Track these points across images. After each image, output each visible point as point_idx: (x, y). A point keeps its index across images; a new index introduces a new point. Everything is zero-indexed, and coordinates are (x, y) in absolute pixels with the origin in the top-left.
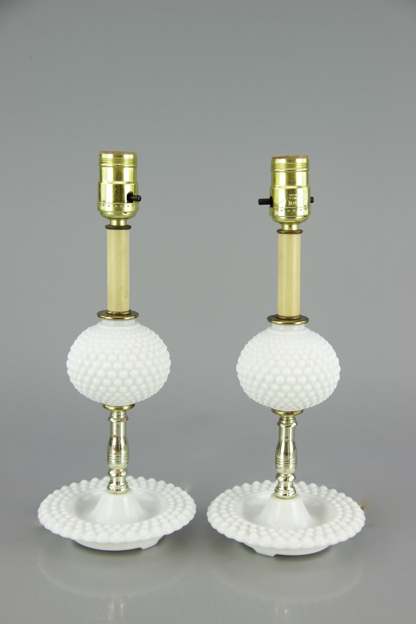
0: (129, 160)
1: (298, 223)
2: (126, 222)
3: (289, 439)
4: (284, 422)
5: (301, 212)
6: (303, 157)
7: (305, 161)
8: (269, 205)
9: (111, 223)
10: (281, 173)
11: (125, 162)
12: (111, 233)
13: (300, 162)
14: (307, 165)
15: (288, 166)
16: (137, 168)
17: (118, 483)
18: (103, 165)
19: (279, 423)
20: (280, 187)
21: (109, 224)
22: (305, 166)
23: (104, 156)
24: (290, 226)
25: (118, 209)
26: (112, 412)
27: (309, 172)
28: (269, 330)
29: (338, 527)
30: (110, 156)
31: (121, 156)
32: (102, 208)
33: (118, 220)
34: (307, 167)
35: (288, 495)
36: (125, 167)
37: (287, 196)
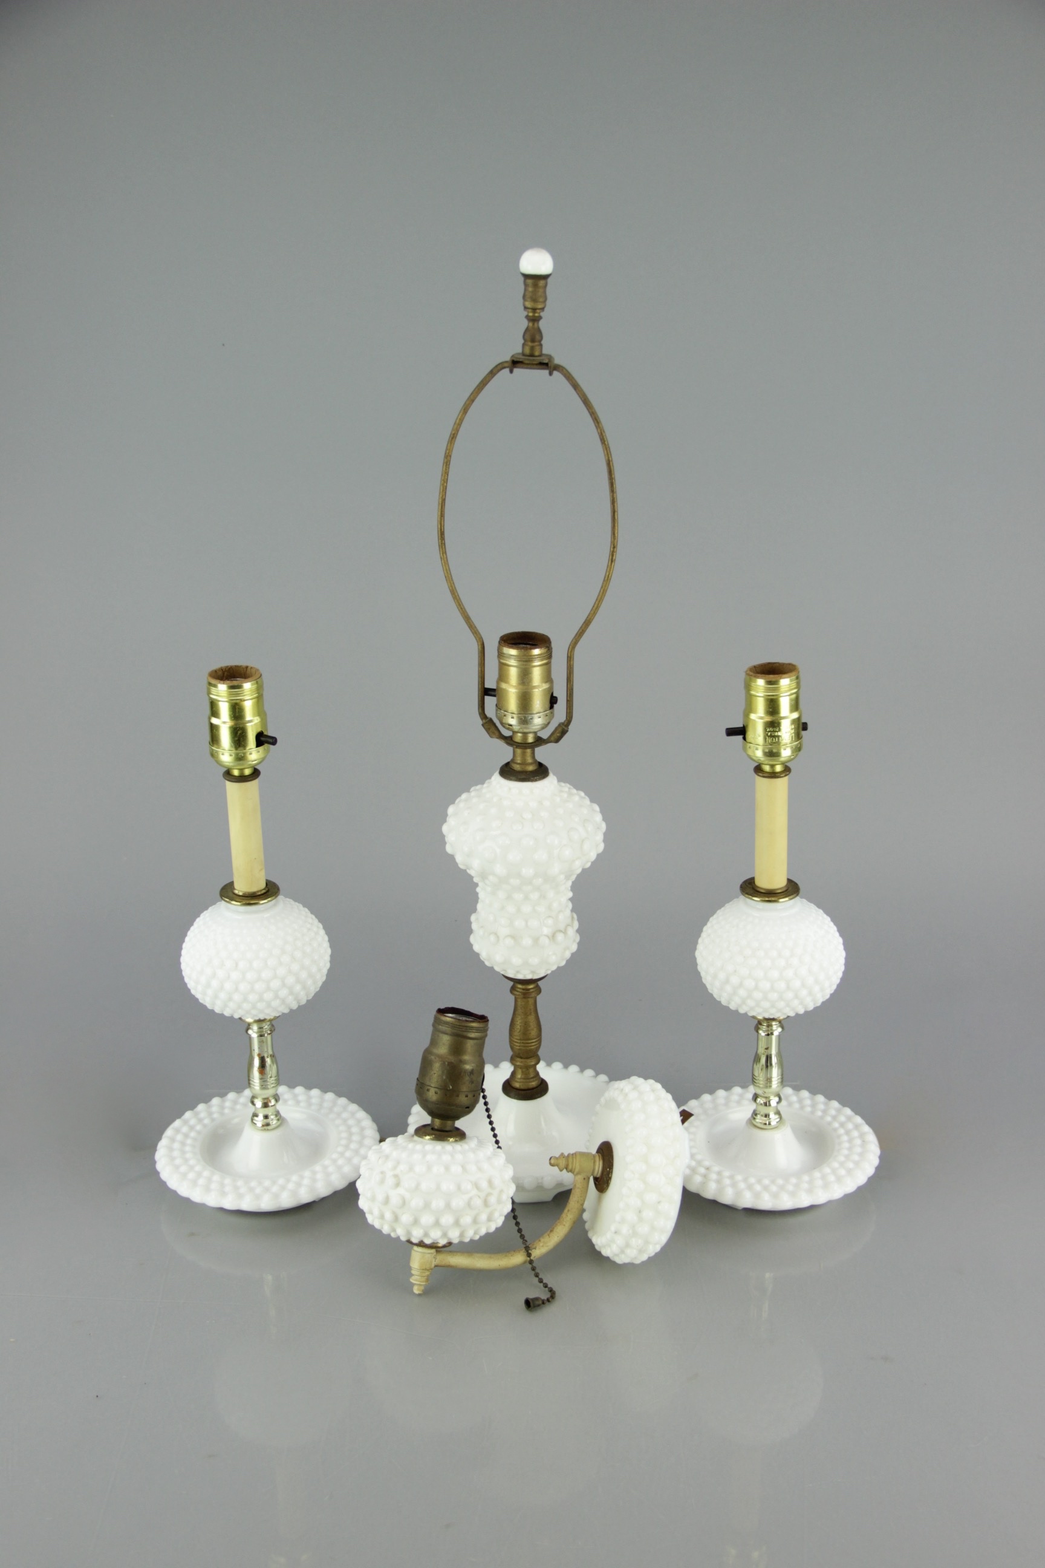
0: (251, 690)
1: (784, 763)
2: (252, 771)
3: (771, 1051)
4: (764, 1029)
5: (786, 753)
7: (793, 680)
8: (742, 739)
9: (230, 772)
10: (759, 698)
11: (245, 694)
12: (232, 787)
13: (786, 683)
14: (797, 685)
15: (769, 690)
16: (264, 699)
17: (265, 1117)
19: (757, 1029)
20: (756, 716)
22: (795, 686)
24: (772, 767)
25: (241, 757)
26: (250, 1024)
27: (800, 693)
29: (842, 1172)
30: (224, 688)
31: (239, 686)
32: (217, 758)
33: (242, 769)
35: (770, 1124)
36: (244, 700)
37: (765, 730)
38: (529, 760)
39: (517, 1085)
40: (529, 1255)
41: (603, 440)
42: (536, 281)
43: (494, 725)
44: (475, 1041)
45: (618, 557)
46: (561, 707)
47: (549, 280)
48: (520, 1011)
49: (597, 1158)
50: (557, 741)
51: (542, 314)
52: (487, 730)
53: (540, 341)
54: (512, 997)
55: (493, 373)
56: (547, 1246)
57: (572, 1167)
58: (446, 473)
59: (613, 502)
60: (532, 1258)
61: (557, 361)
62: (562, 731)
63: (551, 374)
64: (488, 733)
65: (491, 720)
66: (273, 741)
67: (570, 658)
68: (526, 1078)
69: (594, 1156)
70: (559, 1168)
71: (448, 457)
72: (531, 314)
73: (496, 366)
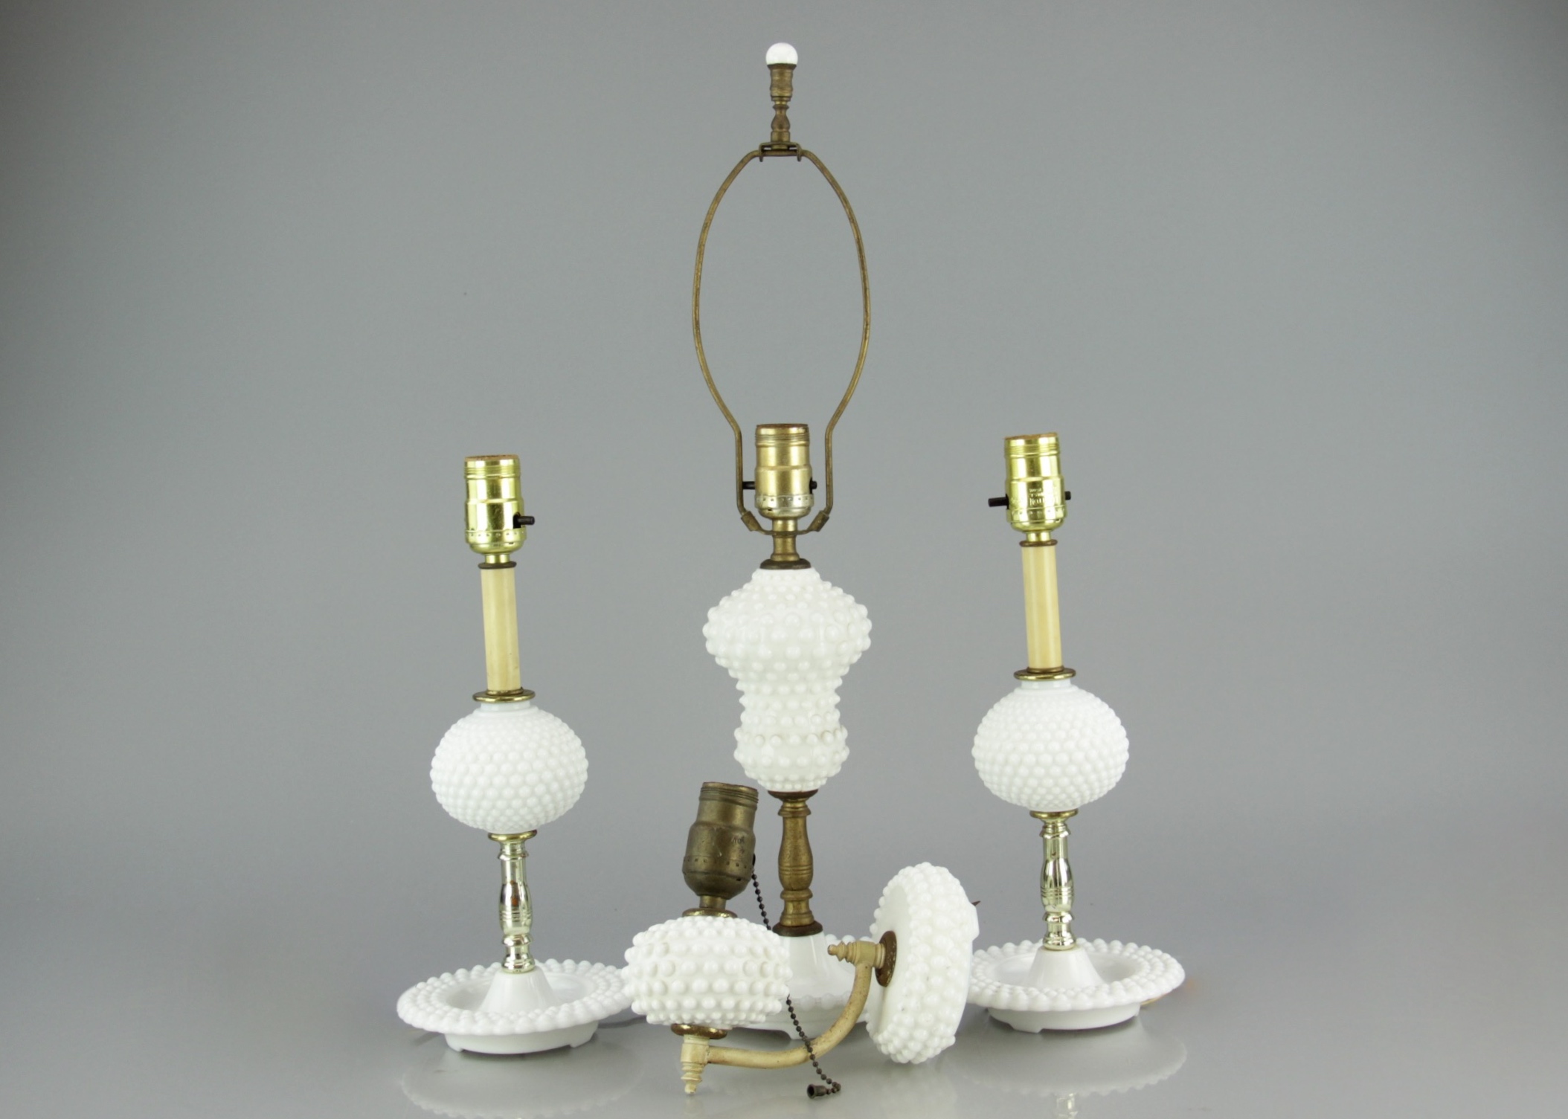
0: (509, 466)
1: (1049, 529)
2: (508, 557)
3: (1059, 855)
4: (1050, 830)
6: (1048, 435)
7: (1052, 440)
8: (1005, 507)
9: (486, 559)
10: (1019, 460)
11: (503, 471)
12: (487, 575)
13: (1045, 443)
14: (1057, 446)
15: (1028, 449)
16: (521, 477)
17: (518, 956)
18: (469, 477)
19: (1043, 833)
20: (1018, 480)
21: (484, 561)
22: (1053, 448)
23: (471, 464)
24: (1038, 535)
25: (497, 539)
26: (502, 844)
27: (1061, 455)
28: (1017, 691)
30: (480, 465)
31: (497, 463)
32: (472, 539)
33: (497, 555)
34: (1056, 449)
35: (1063, 944)
36: (502, 478)
37: (1029, 492)
38: (790, 550)
39: (789, 923)
40: (810, 1050)
41: (852, 219)
42: (782, 69)
43: (753, 518)
44: (745, 808)
45: (871, 334)
46: (820, 492)
47: (795, 71)
48: (789, 834)
49: (879, 946)
50: (818, 528)
51: (789, 104)
52: (746, 523)
53: (788, 128)
54: (781, 818)
55: (743, 163)
56: (830, 1041)
57: (853, 954)
58: (699, 262)
59: (864, 279)
60: (813, 1053)
61: (804, 147)
62: (822, 519)
63: (799, 160)
64: (748, 526)
65: (749, 514)
66: (531, 521)
67: (828, 441)
68: (798, 913)
69: (876, 946)
70: (838, 957)
71: (701, 246)
72: (778, 103)
73: (747, 156)
